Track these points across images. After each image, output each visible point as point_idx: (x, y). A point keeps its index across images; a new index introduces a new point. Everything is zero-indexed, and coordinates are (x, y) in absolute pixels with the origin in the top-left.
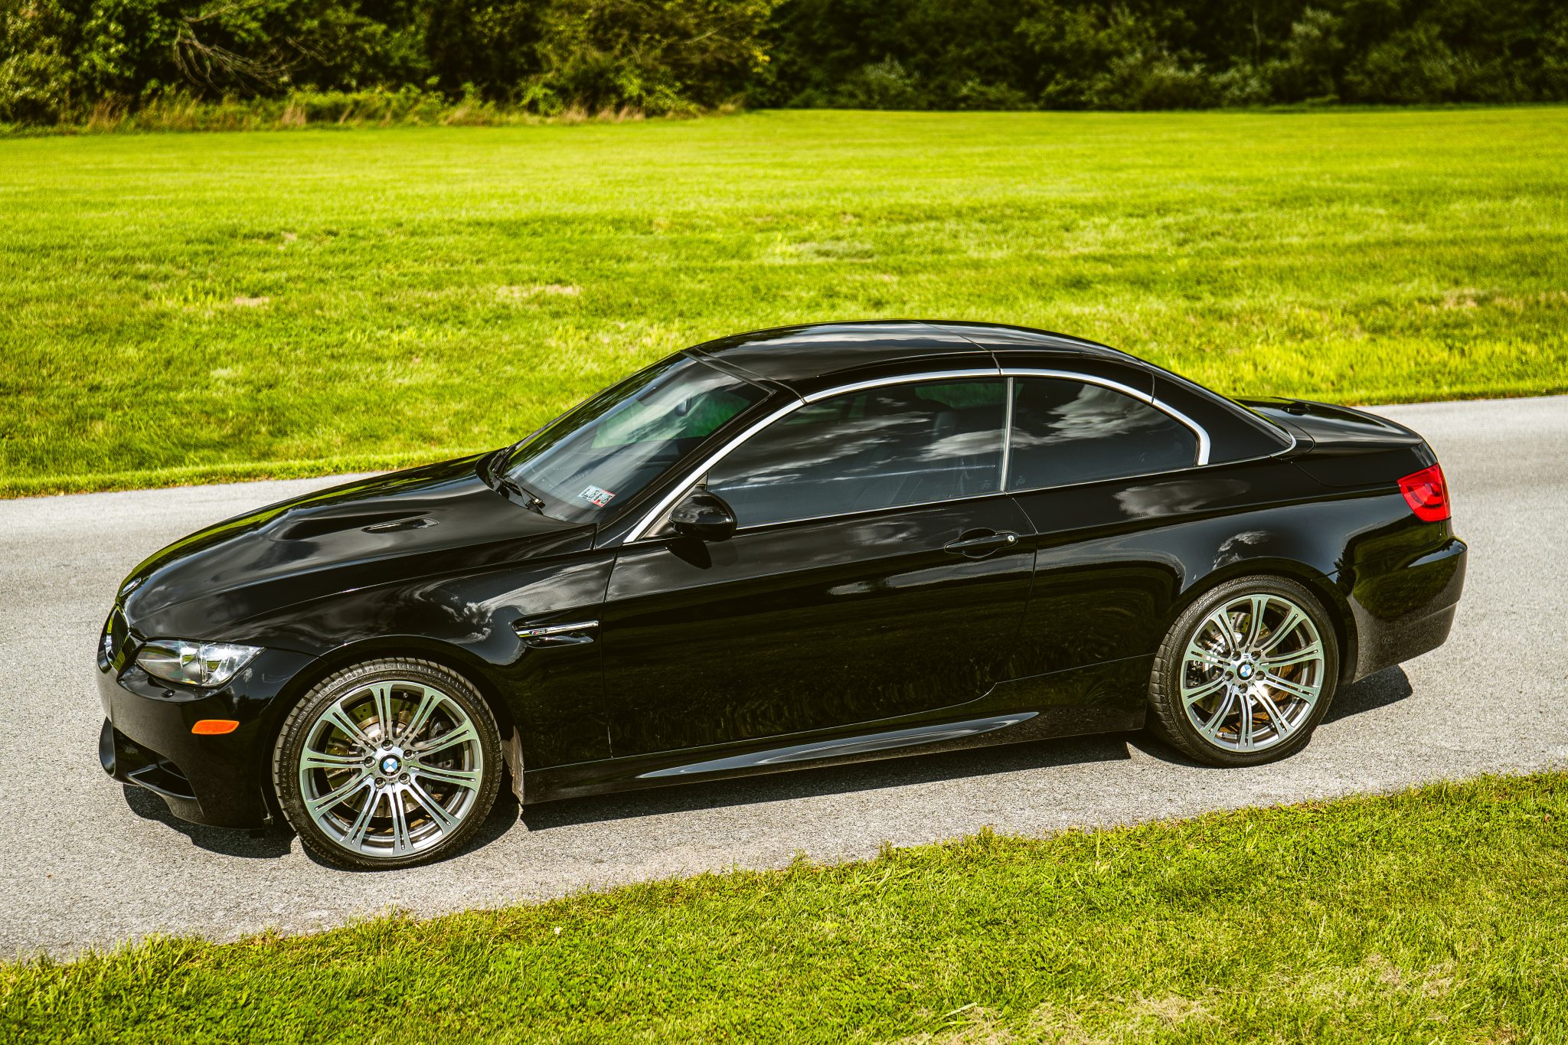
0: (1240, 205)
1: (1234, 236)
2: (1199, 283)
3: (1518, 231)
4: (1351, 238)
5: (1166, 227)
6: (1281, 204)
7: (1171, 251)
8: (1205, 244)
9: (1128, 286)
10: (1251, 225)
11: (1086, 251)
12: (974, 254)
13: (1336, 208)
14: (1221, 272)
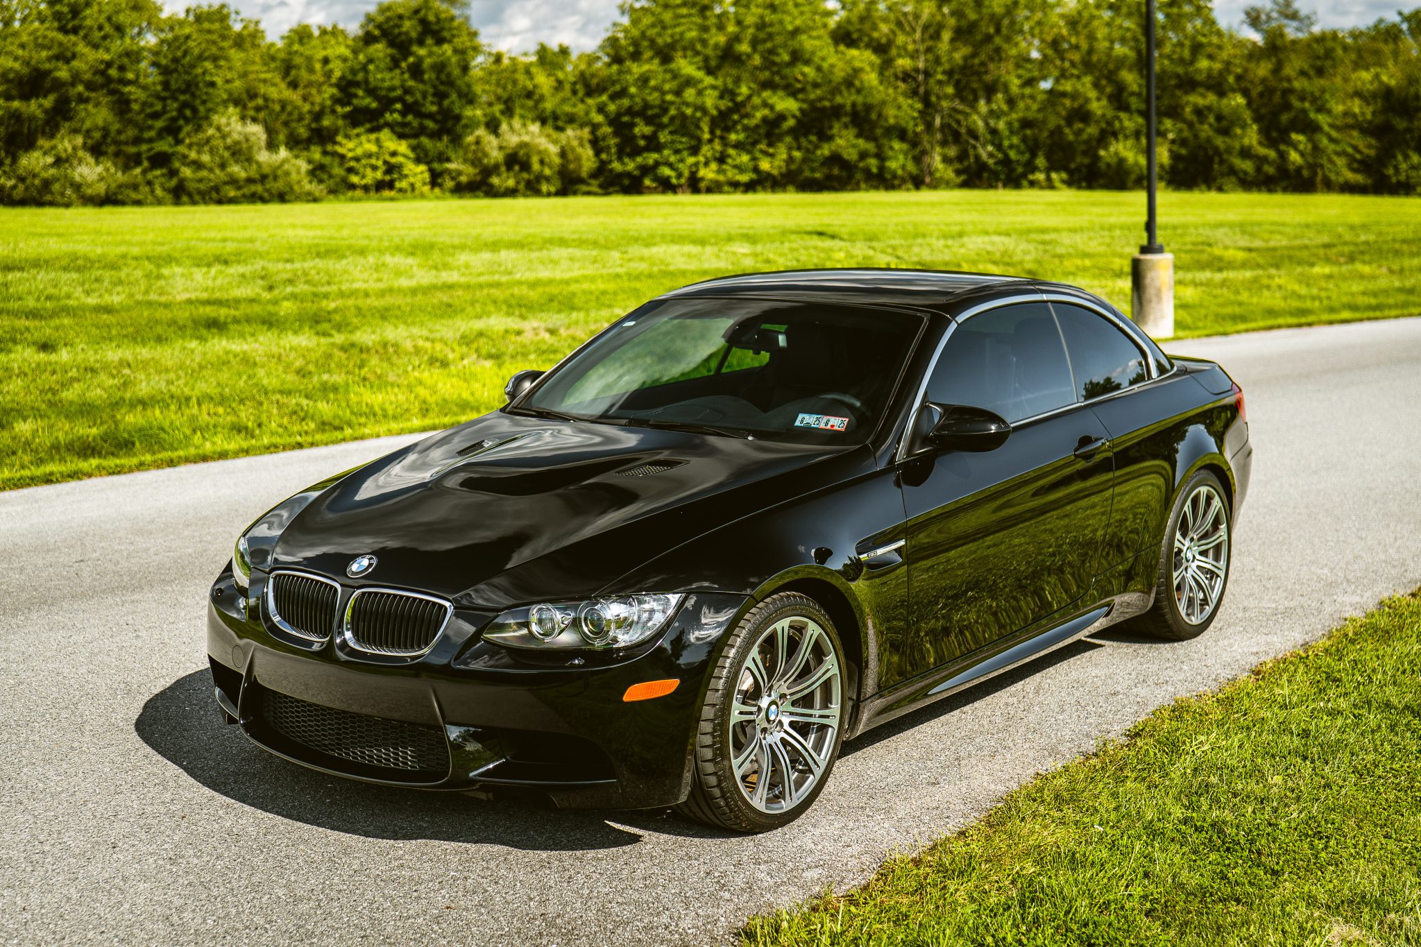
0: (286, 256)
1: (307, 282)
2: (317, 322)
3: (529, 276)
4: (404, 283)
5: (243, 276)
6: (318, 255)
7: (266, 296)
8: (289, 289)
9: (260, 326)
10: (313, 272)
11: (193, 296)
12: (92, 301)
13: (371, 259)
14: (329, 313)
